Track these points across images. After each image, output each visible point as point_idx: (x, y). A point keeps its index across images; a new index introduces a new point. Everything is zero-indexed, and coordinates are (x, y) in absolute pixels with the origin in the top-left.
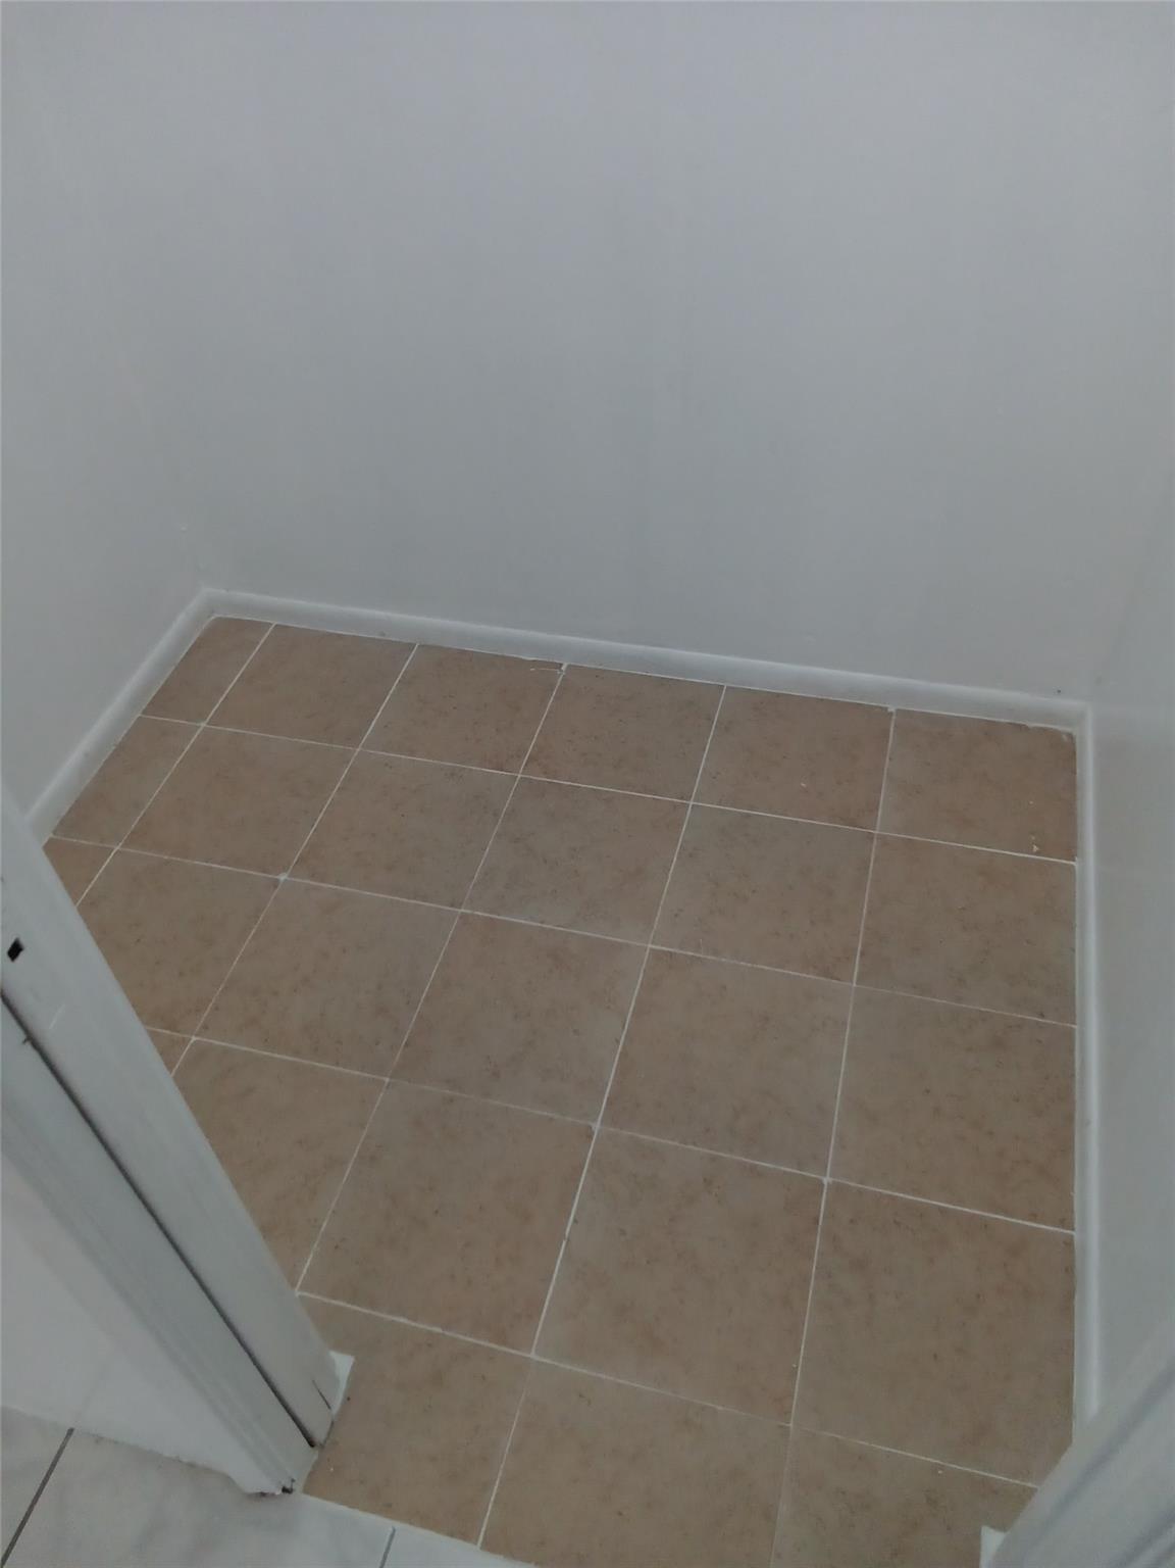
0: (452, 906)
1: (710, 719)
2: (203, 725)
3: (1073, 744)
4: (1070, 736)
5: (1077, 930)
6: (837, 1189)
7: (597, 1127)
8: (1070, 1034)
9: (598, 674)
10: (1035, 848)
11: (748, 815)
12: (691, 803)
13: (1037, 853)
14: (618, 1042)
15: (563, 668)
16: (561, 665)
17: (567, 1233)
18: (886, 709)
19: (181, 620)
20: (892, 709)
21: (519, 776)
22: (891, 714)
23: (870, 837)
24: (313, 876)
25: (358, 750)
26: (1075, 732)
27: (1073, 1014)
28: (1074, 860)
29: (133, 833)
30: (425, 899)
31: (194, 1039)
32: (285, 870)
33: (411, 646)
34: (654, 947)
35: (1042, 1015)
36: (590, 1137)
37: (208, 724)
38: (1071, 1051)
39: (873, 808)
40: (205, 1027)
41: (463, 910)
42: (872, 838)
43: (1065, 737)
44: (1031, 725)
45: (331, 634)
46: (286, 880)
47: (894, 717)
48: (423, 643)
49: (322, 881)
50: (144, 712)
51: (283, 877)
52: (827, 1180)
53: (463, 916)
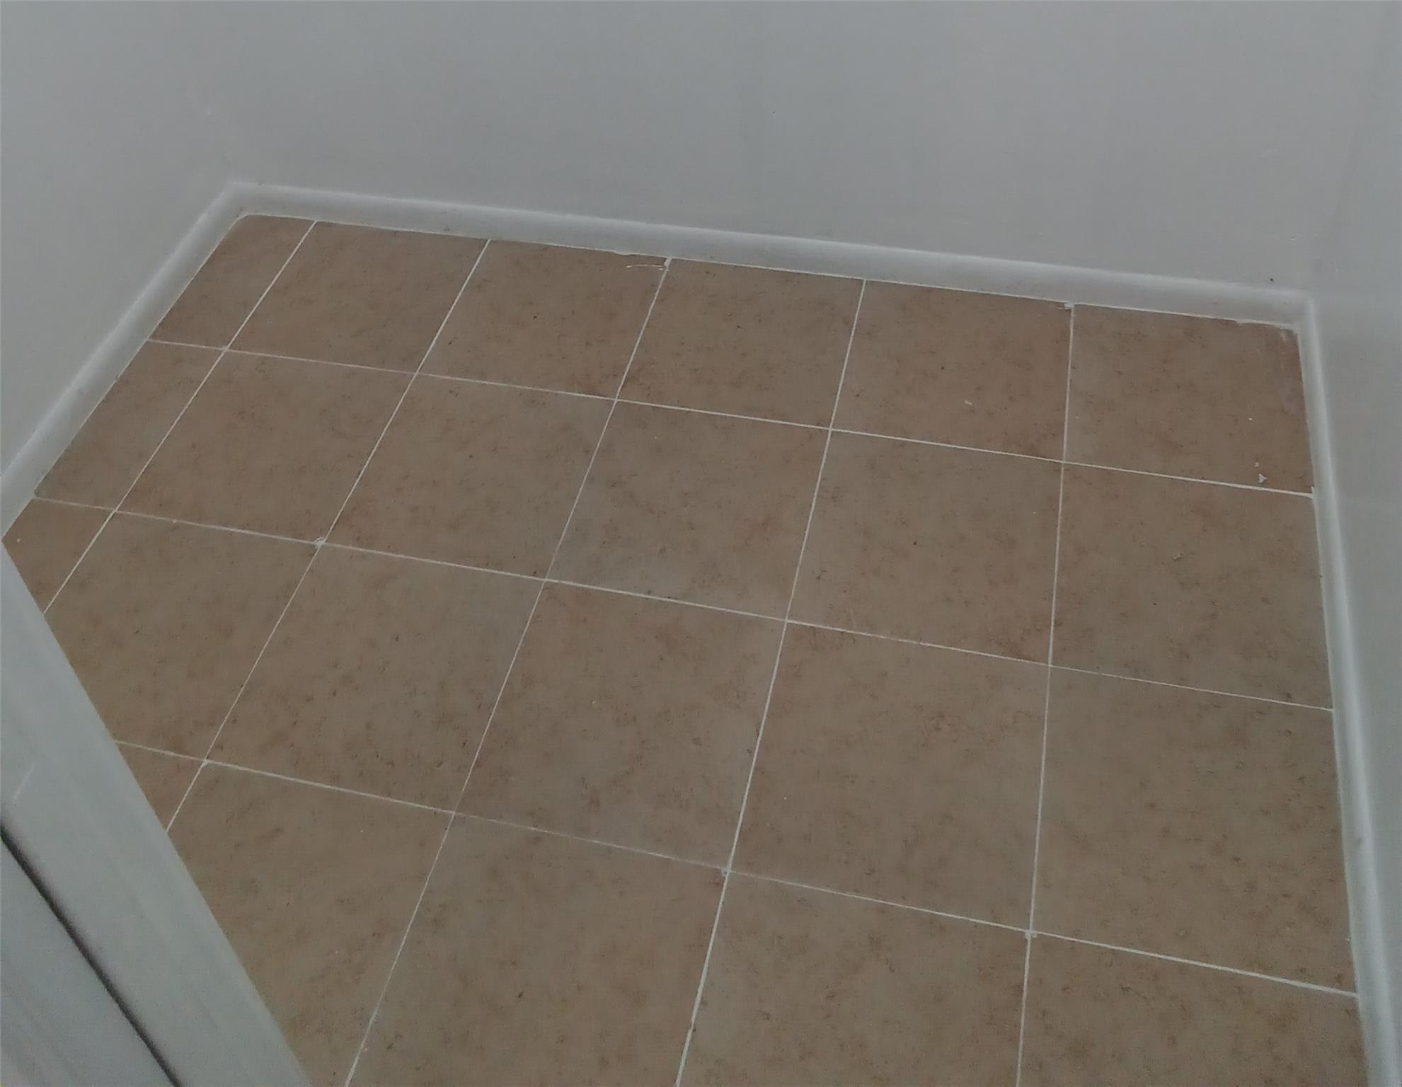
0: (535, 574)
1: (848, 323)
2: (226, 349)
3: (1295, 344)
4: (1290, 333)
5: (1323, 582)
6: (1043, 944)
7: (728, 870)
8: (1326, 721)
9: (708, 269)
10: (1262, 478)
11: (903, 444)
12: (831, 429)
13: (1263, 485)
14: (750, 752)
15: (667, 263)
16: (665, 259)
17: (693, 1020)
18: (1062, 305)
19: (203, 219)
20: (1069, 305)
21: (616, 400)
22: (1069, 311)
23: (1056, 468)
24: (358, 541)
25: (416, 374)
26: (1295, 328)
27: (1328, 694)
28: (1311, 492)
29: (134, 490)
30: (499, 566)
31: (206, 762)
32: (322, 532)
33: (481, 243)
34: (791, 621)
35: (1288, 697)
36: (719, 885)
37: (230, 348)
38: (1329, 744)
39: (1057, 433)
40: (219, 746)
41: (546, 580)
42: (1058, 471)
43: (1283, 335)
44: (1242, 321)
45: (382, 232)
46: (322, 546)
47: (1072, 314)
48: (494, 239)
49: (369, 546)
50: (154, 336)
51: (320, 543)
52: (1030, 933)
53: (549, 587)
